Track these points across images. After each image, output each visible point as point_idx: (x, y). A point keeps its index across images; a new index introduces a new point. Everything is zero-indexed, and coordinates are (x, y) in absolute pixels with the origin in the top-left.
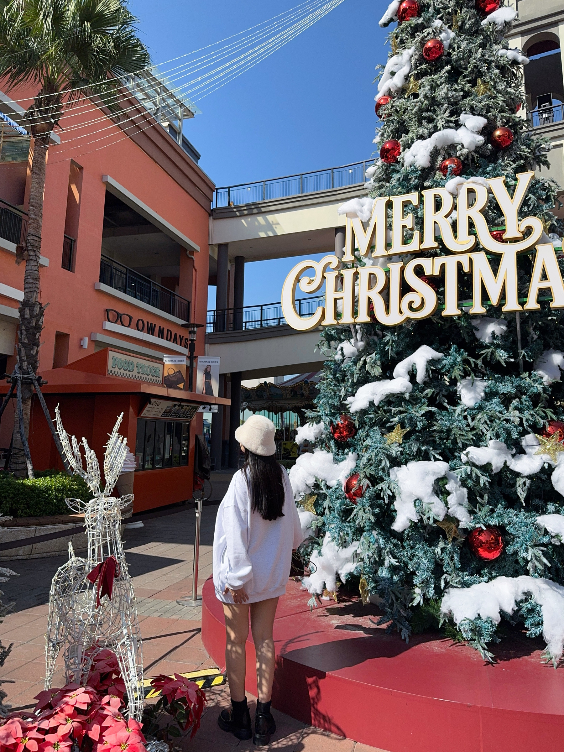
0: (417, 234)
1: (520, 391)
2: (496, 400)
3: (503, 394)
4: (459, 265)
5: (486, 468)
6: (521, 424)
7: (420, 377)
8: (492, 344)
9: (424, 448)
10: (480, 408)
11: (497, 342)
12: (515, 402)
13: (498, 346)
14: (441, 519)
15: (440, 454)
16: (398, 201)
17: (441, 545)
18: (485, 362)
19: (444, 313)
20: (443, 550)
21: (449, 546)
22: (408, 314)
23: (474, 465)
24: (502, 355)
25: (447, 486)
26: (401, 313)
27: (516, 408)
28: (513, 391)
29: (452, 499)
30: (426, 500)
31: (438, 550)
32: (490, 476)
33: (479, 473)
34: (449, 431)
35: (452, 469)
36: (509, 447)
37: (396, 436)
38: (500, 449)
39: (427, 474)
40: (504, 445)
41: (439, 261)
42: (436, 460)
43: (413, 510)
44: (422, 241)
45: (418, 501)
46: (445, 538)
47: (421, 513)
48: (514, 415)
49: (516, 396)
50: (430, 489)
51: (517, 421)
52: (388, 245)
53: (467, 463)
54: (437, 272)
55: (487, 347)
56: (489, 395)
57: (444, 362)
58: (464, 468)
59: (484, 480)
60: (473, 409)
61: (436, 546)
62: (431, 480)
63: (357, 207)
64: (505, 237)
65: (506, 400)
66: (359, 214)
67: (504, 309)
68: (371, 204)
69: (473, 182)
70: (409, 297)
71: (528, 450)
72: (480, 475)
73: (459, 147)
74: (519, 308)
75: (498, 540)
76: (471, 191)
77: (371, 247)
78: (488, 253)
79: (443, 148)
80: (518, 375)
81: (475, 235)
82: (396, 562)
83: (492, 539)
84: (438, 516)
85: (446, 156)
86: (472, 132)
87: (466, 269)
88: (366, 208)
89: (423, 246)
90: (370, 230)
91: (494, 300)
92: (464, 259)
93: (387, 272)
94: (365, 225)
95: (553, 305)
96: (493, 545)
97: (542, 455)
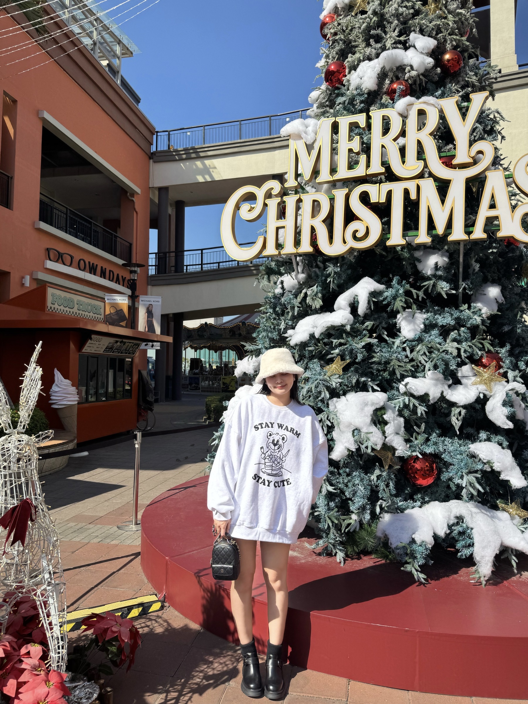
0: (363, 158)
1: (459, 323)
2: (435, 332)
3: (442, 326)
4: (407, 192)
5: (423, 398)
6: (459, 355)
7: (362, 309)
8: (435, 276)
9: (363, 379)
10: (420, 340)
11: (440, 273)
12: (453, 334)
13: (440, 278)
14: (378, 447)
15: (378, 385)
16: (344, 122)
17: (377, 472)
18: (426, 292)
19: (389, 243)
20: (379, 477)
21: (384, 474)
22: (352, 243)
23: (412, 395)
24: (444, 287)
25: (385, 417)
26: (345, 242)
27: (454, 340)
28: (453, 323)
29: (389, 429)
30: (364, 430)
31: (374, 477)
32: (427, 406)
33: (417, 403)
34: (387, 362)
35: (390, 399)
36: (446, 378)
37: (336, 367)
38: (437, 380)
39: (366, 404)
40: (441, 376)
41: (386, 187)
42: (374, 390)
43: (352, 439)
44: (368, 166)
45: (356, 431)
46: (381, 466)
47: (359, 442)
48: (451, 346)
49: (454, 328)
50: (368, 420)
51: (455, 353)
52: (333, 170)
53: (405, 394)
54: (383, 200)
55: (428, 279)
56: (429, 327)
57: (386, 294)
58: (401, 399)
59: (421, 410)
60: (413, 341)
61: (372, 473)
62: (370, 410)
63: (301, 128)
64: (455, 162)
65: (445, 332)
66: (303, 135)
67: (450, 238)
68: (316, 125)
69: (425, 103)
70: (353, 226)
71: (464, 381)
72: (417, 405)
73: (408, 68)
74: (466, 237)
75: (432, 467)
76: (421, 113)
77: (316, 172)
78: (436, 179)
79: (391, 70)
80: (457, 307)
81: (425, 160)
82: (334, 489)
83: (427, 466)
84: (376, 445)
85: (394, 78)
86: (422, 53)
87: (413, 196)
88: (310, 129)
89: (371, 171)
90: (314, 153)
91: (440, 230)
92: (411, 186)
93: (332, 200)
94: (309, 148)
95: (500, 234)
96: (427, 472)
97: (478, 386)
